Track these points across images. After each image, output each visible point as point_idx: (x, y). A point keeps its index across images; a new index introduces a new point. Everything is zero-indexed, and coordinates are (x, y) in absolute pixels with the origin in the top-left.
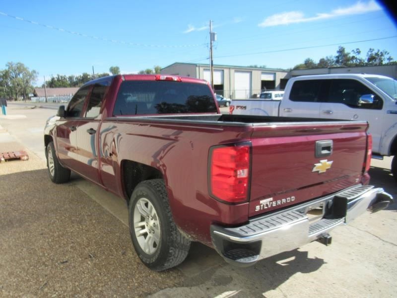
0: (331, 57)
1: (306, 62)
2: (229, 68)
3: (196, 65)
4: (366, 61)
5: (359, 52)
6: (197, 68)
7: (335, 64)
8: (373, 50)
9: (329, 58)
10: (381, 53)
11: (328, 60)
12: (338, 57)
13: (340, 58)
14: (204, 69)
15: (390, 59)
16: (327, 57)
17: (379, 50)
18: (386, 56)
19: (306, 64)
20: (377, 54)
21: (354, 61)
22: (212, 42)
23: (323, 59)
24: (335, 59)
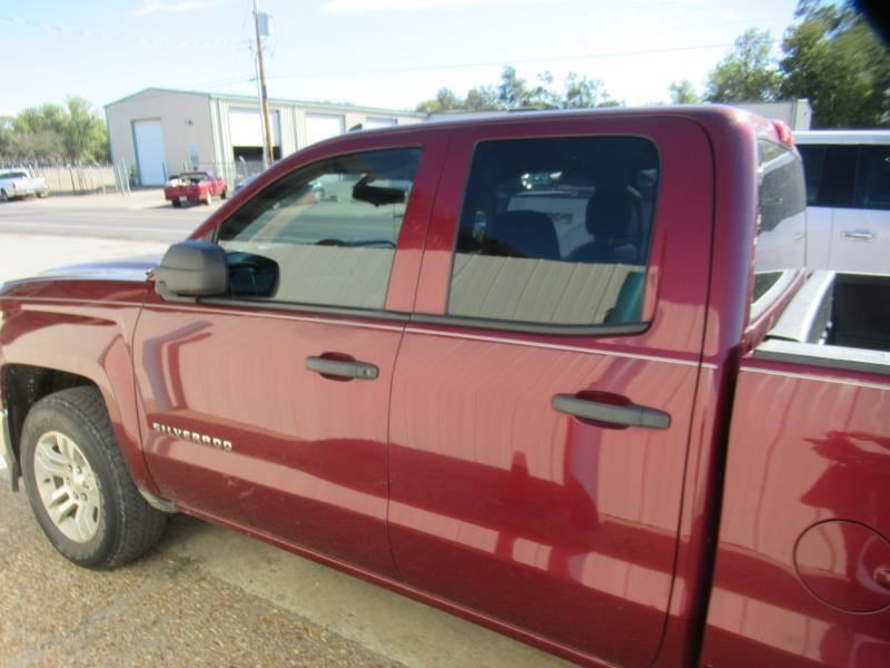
0: (490, 87)
1: (439, 96)
2: (293, 106)
3: (209, 97)
4: (564, 99)
5: (550, 79)
6: (213, 105)
7: (499, 103)
8: (575, 75)
9: (486, 89)
10: (591, 82)
11: (485, 93)
12: (504, 88)
13: (507, 90)
14: (231, 108)
15: (604, 95)
16: (482, 88)
17: (585, 78)
18: (601, 89)
19: (441, 100)
20: (582, 84)
21: (543, 96)
22: (262, 38)
23: (475, 91)
24: (498, 92)
